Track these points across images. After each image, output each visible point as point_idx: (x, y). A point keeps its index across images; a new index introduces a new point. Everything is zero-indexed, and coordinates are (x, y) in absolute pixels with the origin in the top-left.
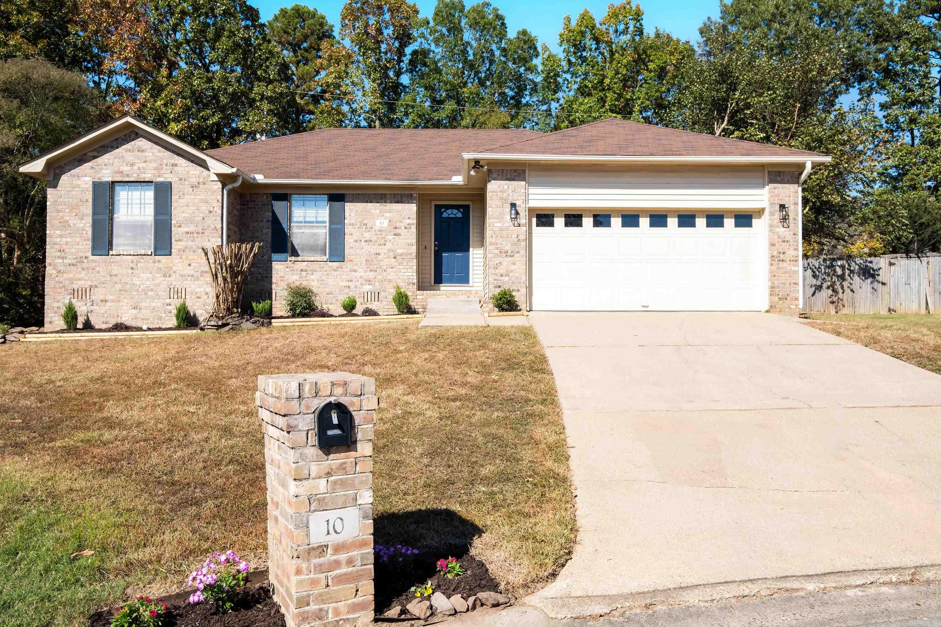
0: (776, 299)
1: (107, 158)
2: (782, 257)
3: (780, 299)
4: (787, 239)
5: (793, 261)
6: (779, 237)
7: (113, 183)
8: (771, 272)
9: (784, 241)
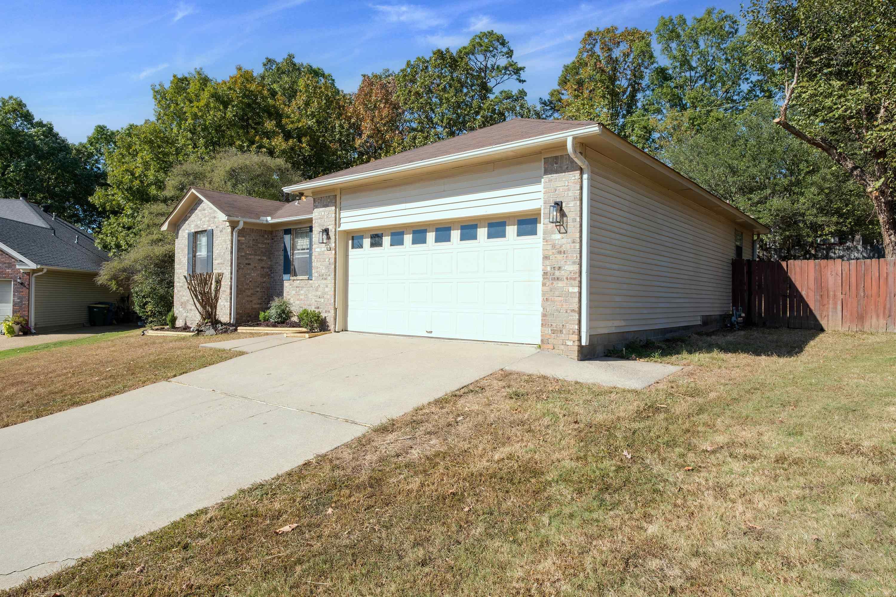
0: (548, 331)
1: (193, 217)
2: (557, 273)
3: (553, 332)
4: (564, 248)
5: (571, 278)
6: (554, 246)
7: (197, 233)
8: (543, 294)
9: (560, 252)
